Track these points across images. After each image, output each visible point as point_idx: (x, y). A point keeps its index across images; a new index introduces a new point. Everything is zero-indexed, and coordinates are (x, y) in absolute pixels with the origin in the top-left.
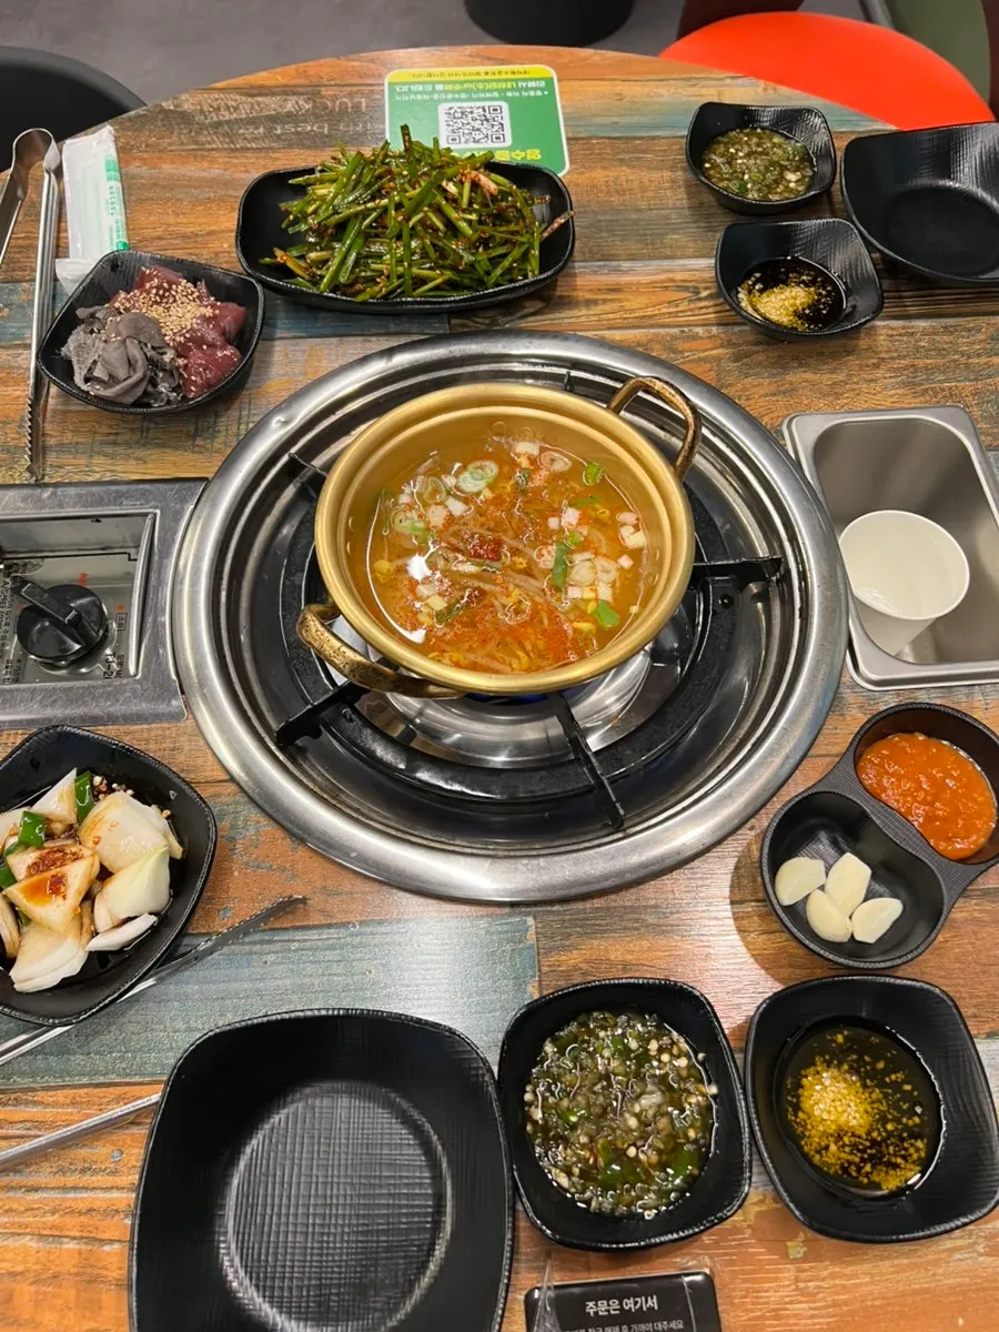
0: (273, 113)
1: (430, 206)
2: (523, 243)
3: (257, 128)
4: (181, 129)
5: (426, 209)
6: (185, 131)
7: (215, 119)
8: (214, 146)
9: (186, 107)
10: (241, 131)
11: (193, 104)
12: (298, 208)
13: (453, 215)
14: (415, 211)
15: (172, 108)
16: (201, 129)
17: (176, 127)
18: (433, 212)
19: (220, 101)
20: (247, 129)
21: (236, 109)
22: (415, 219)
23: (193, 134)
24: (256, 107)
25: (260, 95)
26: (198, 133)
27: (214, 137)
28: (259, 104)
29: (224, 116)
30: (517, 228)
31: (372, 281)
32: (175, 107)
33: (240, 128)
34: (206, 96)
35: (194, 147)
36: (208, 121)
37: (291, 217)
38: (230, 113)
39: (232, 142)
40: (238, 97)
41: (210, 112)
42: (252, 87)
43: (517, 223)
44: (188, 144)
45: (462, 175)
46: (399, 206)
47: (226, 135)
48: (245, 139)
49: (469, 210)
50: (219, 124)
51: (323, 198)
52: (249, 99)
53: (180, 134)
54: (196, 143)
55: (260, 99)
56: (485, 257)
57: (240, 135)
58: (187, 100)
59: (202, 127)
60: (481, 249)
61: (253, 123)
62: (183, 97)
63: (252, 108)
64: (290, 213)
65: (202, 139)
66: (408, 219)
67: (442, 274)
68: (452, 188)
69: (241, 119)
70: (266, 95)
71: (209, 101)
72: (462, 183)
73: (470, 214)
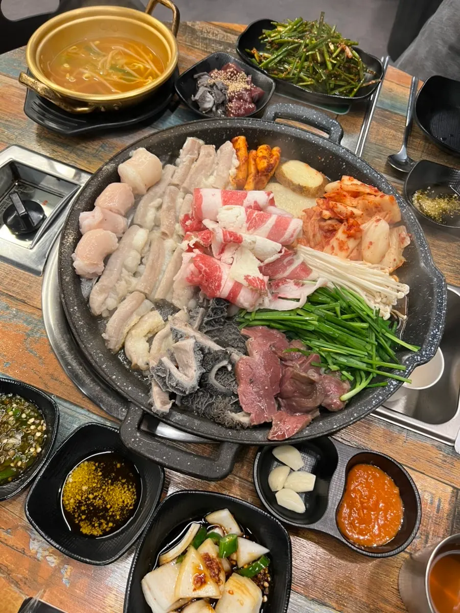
0: (231, 42)
1: (319, 50)
2: (353, 85)
3: (221, 46)
4: (188, 35)
5: (317, 50)
6: (190, 37)
7: (205, 36)
8: (198, 47)
9: (197, 27)
10: (213, 45)
11: (200, 27)
12: (268, 33)
13: (327, 58)
14: (312, 49)
15: (190, 25)
16: (197, 38)
17: (187, 34)
18: (320, 53)
19: (212, 29)
20: (216, 45)
21: (217, 35)
22: (310, 53)
23: (192, 39)
24: (225, 38)
25: (230, 33)
26: (195, 39)
27: (200, 44)
28: (227, 36)
29: (209, 36)
30: (353, 78)
31: (282, 72)
32: (192, 25)
33: (213, 44)
34: (207, 25)
35: (190, 44)
36: (202, 36)
37: (264, 36)
38: (213, 36)
39: (206, 48)
40: (220, 31)
41: (205, 32)
42: (229, 29)
43: (355, 76)
44: (188, 42)
45: (340, 44)
46: (306, 46)
47: (206, 44)
48: (213, 49)
49: (335, 59)
50: (206, 39)
51: (280, 32)
52: (225, 33)
53: (187, 37)
54: (191, 43)
55: (229, 35)
56: (333, 83)
57: (211, 46)
58: (198, 25)
59: (198, 37)
60: (333, 79)
61: (220, 44)
62: (198, 22)
63: (224, 37)
64: (264, 34)
65: (195, 42)
66: (308, 51)
67: (311, 81)
68: (332, 47)
69: (216, 40)
70: (233, 34)
71: (207, 28)
72: (338, 47)
73: (335, 60)
